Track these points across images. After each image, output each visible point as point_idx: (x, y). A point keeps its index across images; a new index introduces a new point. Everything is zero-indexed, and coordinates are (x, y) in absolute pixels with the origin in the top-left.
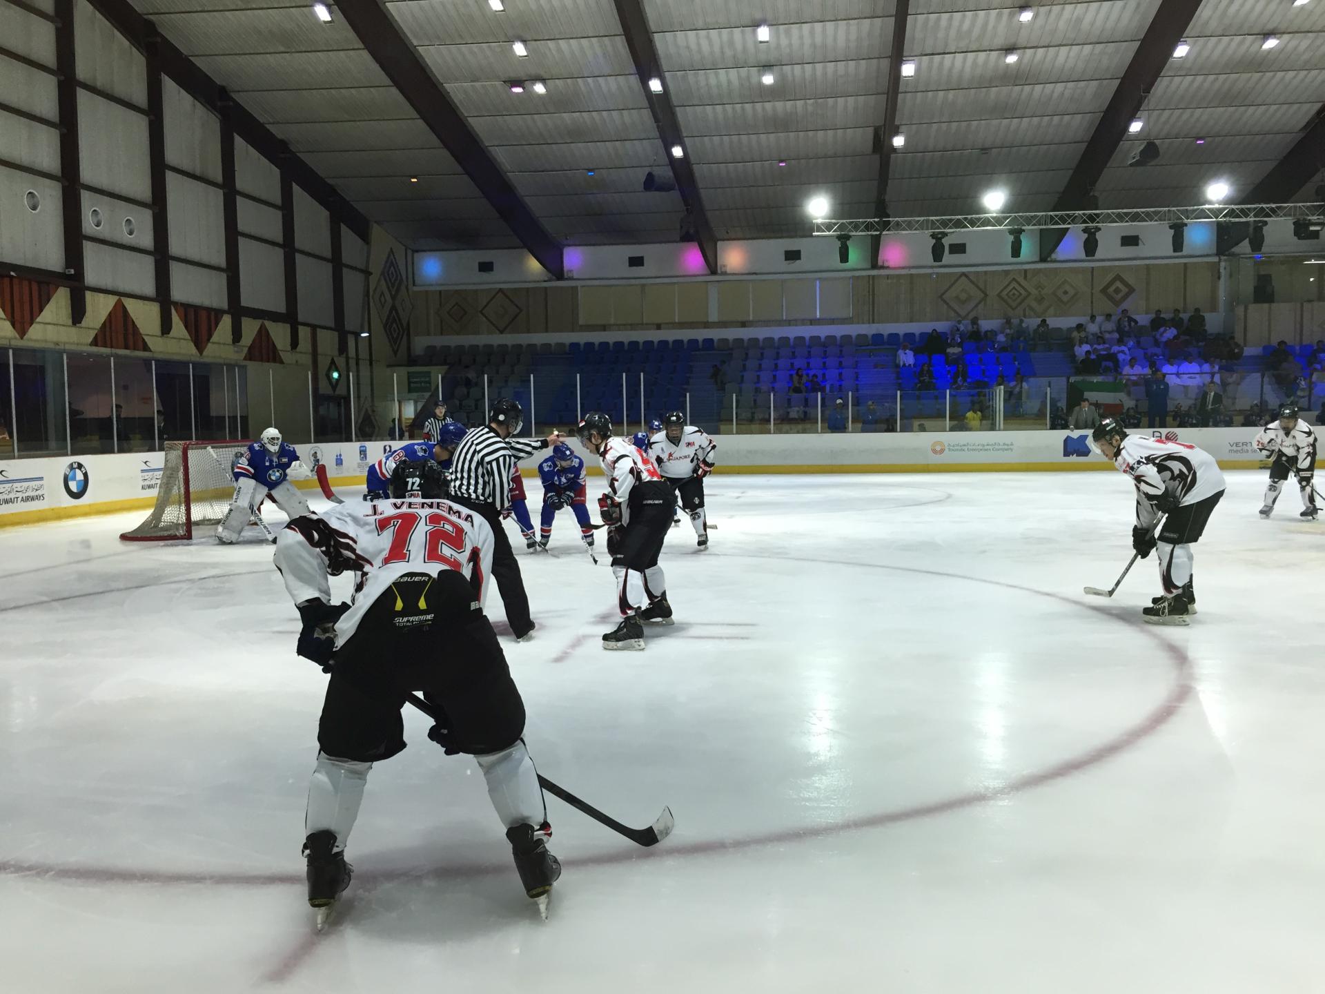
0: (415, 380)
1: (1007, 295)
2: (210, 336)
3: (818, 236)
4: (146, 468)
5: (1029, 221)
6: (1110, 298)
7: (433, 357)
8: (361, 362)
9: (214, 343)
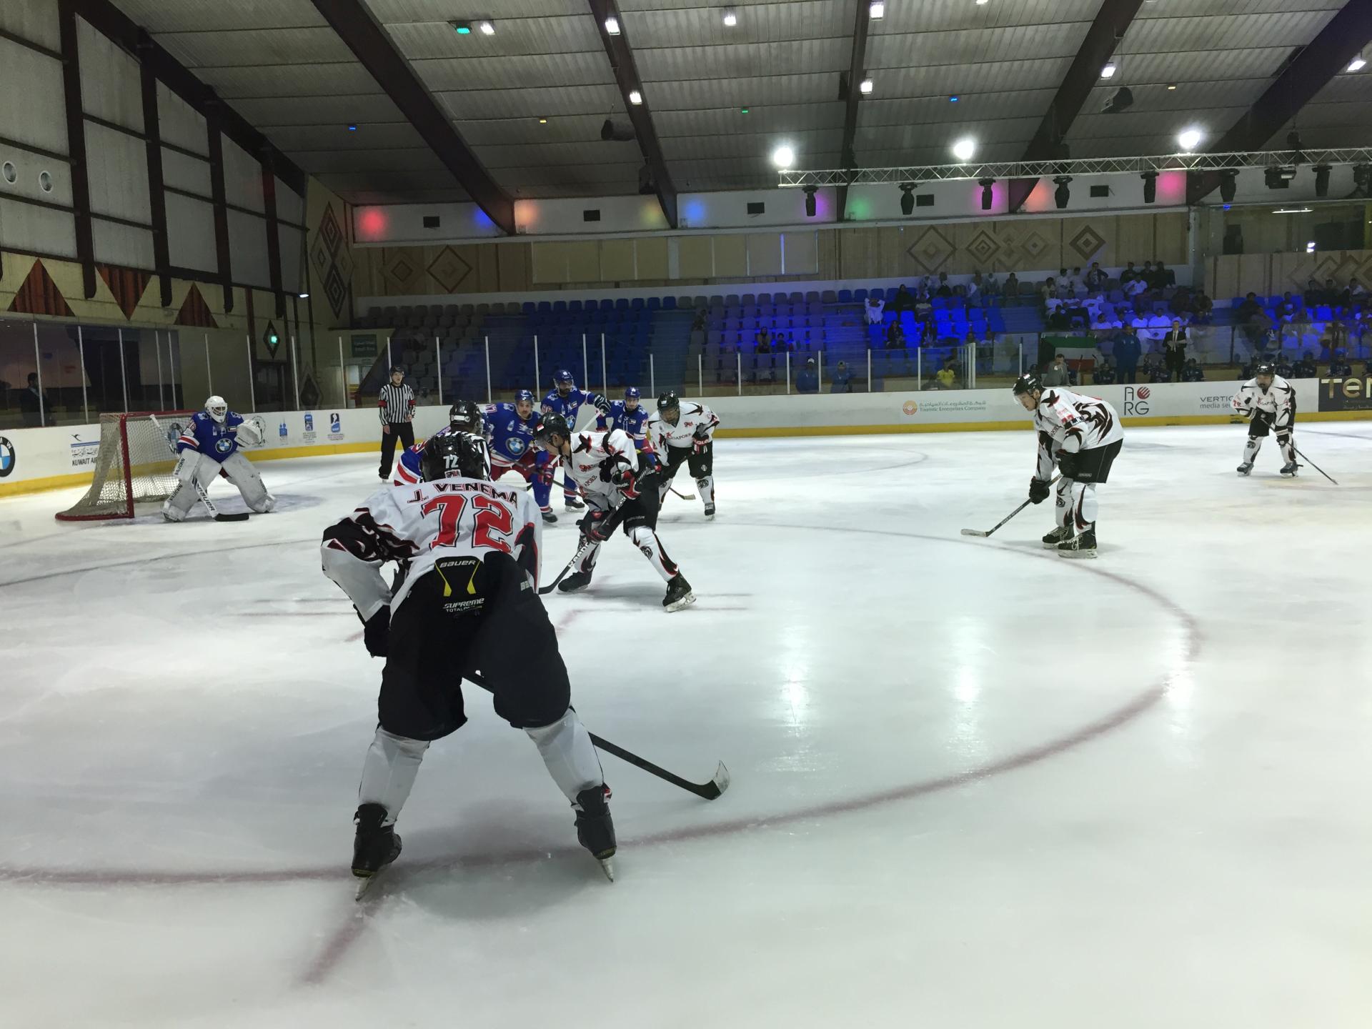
0: (359, 344)
1: (976, 248)
2: (137, 298)
3: (784, 188)
4: (77, 442)
5: (999, 171)
6: (1080, 250)
7: (378, 319)
8: (300, 324)
9: (142, 306)
